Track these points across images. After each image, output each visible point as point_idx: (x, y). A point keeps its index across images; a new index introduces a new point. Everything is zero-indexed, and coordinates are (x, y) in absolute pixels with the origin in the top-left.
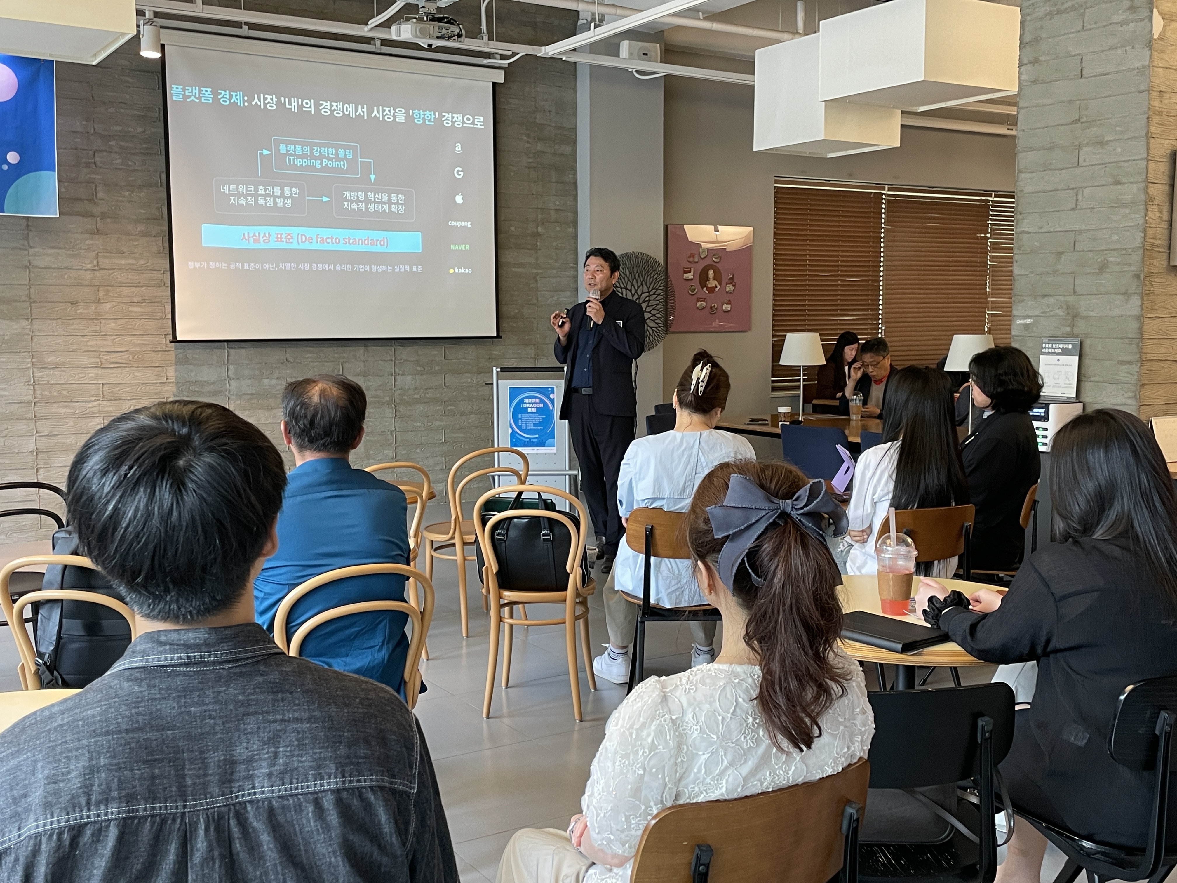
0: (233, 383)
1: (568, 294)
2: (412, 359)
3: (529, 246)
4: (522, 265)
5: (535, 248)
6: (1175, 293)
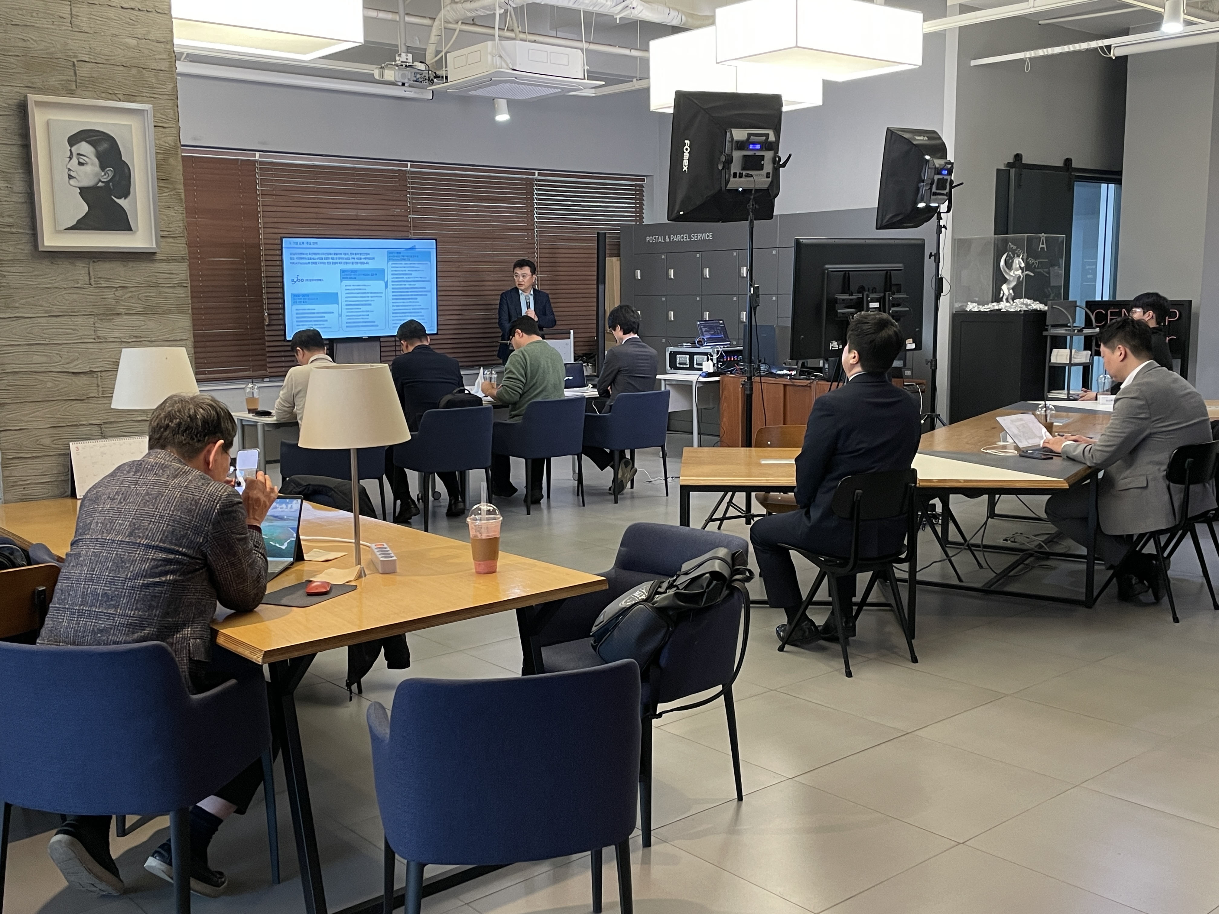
6: (56, 285)
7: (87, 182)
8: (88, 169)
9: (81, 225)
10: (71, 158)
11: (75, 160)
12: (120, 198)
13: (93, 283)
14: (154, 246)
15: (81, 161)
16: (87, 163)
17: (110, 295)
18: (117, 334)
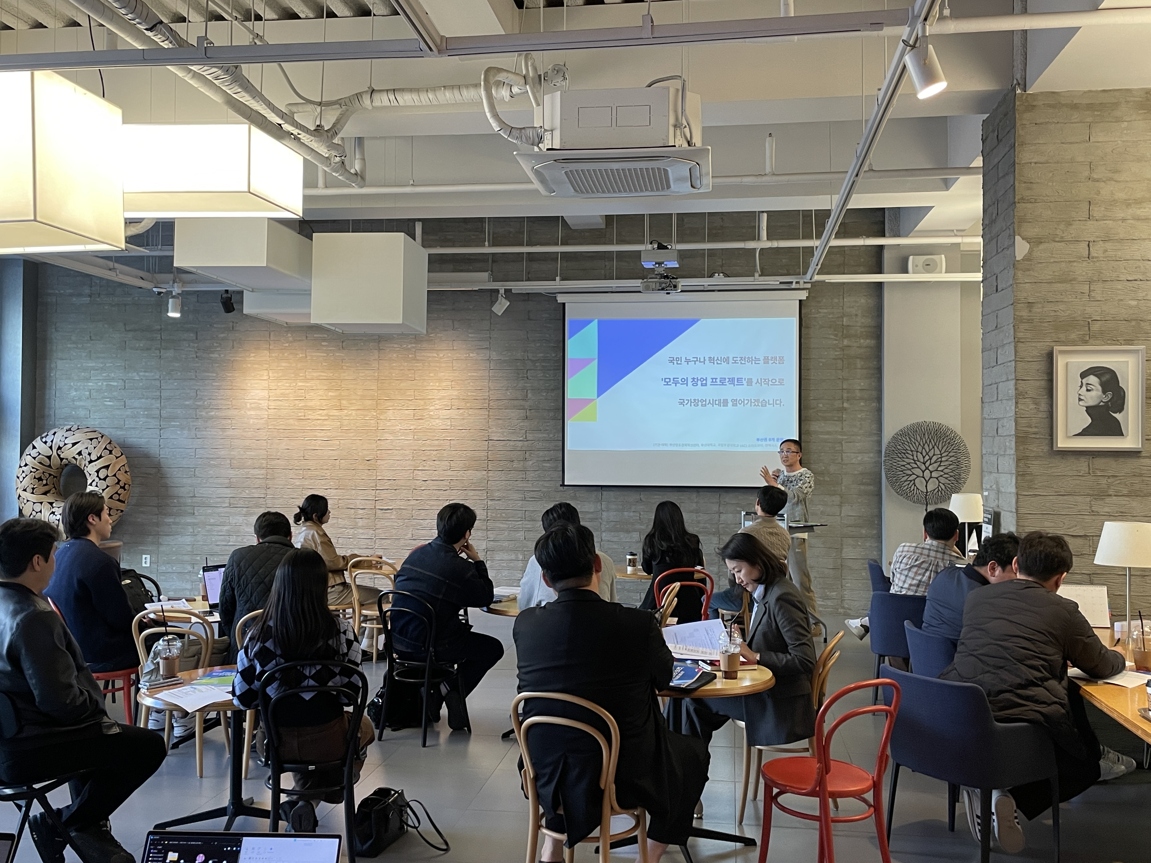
0: (604, 514)
1: (872, 455)
2: (733, 502)
3: (836, 419)
4: (828, 433)
5: (841, 420)
6: (1063, 474)
7: (1091, 403)
8: (1093, 393)
9: (1085, 433)
10: (1081, 387)
11: (1084, 388)
12: (1116, 413)
13: (1091, 472)
14: (1140, 446)
15: (1089, 388)
16: (1092, 390)
17: (1103, 481)
18: (1107, 509)
